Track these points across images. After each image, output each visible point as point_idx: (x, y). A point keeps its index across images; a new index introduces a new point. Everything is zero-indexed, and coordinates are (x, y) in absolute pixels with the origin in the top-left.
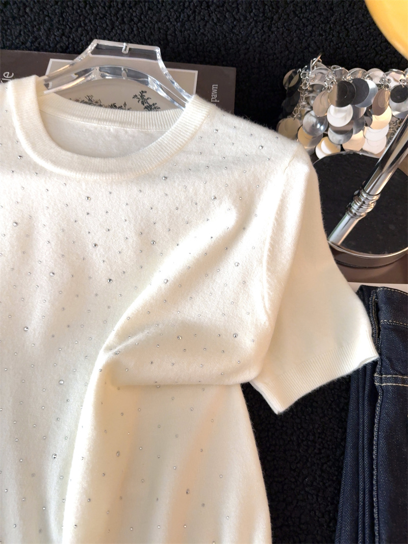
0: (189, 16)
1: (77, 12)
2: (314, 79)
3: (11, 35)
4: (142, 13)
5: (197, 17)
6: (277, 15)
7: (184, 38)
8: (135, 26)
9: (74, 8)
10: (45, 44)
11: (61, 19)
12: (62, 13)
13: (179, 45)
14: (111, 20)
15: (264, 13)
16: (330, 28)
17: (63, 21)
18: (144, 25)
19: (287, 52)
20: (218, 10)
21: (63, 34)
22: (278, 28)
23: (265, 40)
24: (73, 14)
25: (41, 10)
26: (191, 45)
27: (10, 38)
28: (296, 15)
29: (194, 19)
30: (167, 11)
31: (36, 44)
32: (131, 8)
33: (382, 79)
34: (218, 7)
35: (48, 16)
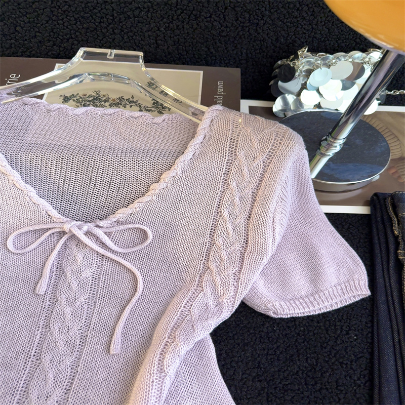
0: (178, 26)
1: (67, 27)
5: (185, 26)
7: (174, 42)
8: (126, 35)
9: (65, 25)
10: (37, 53)
11: (52, 33)
12: (52, 30)
13: (168, 47)
14: (102, 31)
15: (249, 20)
16: (312, 27)
18: (134, 34)
19: (273, 47)
20: (205, 20)
21: (54, 45)
22: (263, 31)
23: (251, 39)
24: (64, 29)
26: (180, 46)
28: (281, 21)
29: (183, 27)
30: (156, 23)
31: (28, 53)
32: (121, 22)
34: (206, 18)
35: (40, 33)
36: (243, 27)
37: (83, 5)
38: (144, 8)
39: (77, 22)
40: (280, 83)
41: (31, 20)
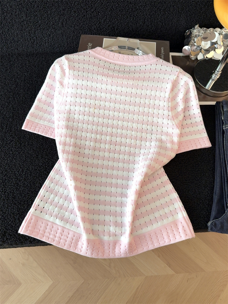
0: (153, 13)
1: (116, 14)
2: (196, 33)
3: (92, 22)
4: (137, 14)
6: (183, 12)
7: (151, 21)
10: (103, 24)
11: (110, 16)
15: (179, 11)
17: (111, 17)
21: (110, 21)
25: (104, 14)
27: (91, 23)
29: (155, 14)
30: (146, 12)
31: (100, 25)
32: (134, 12)
33: (220, 32)
34: (163, 10)
35: (106, 16)
36: (176, 14)
37: (123, 4)
38: (143, 6)
39: (120, 11)
41: (105, 10)
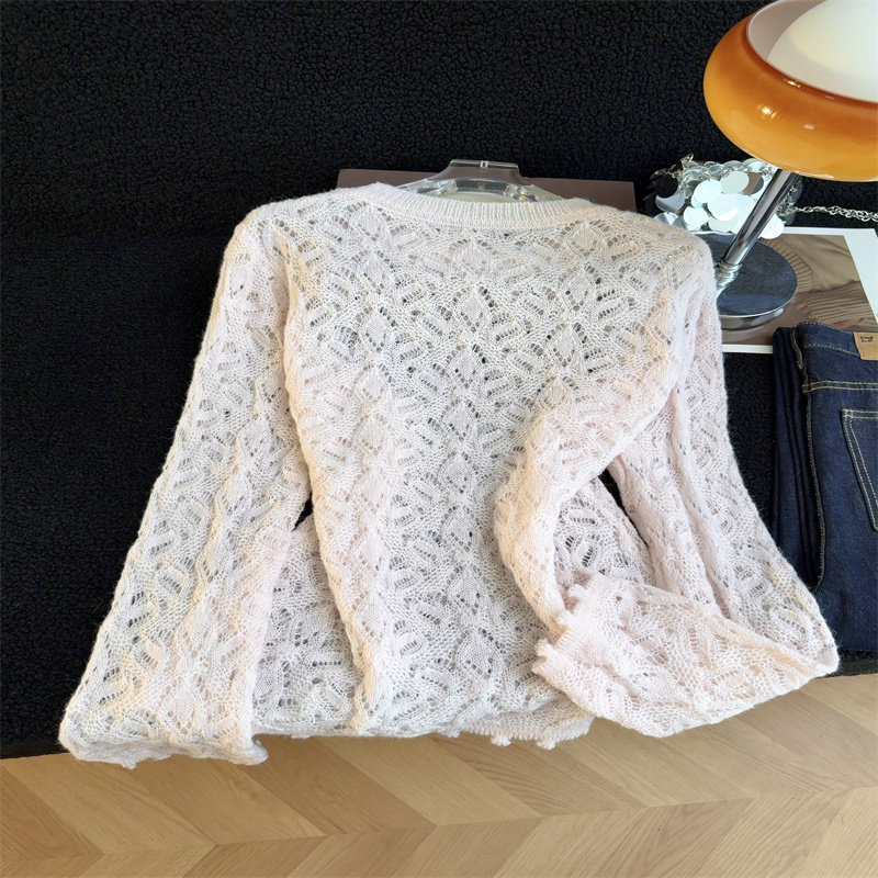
40: (658, 198)
